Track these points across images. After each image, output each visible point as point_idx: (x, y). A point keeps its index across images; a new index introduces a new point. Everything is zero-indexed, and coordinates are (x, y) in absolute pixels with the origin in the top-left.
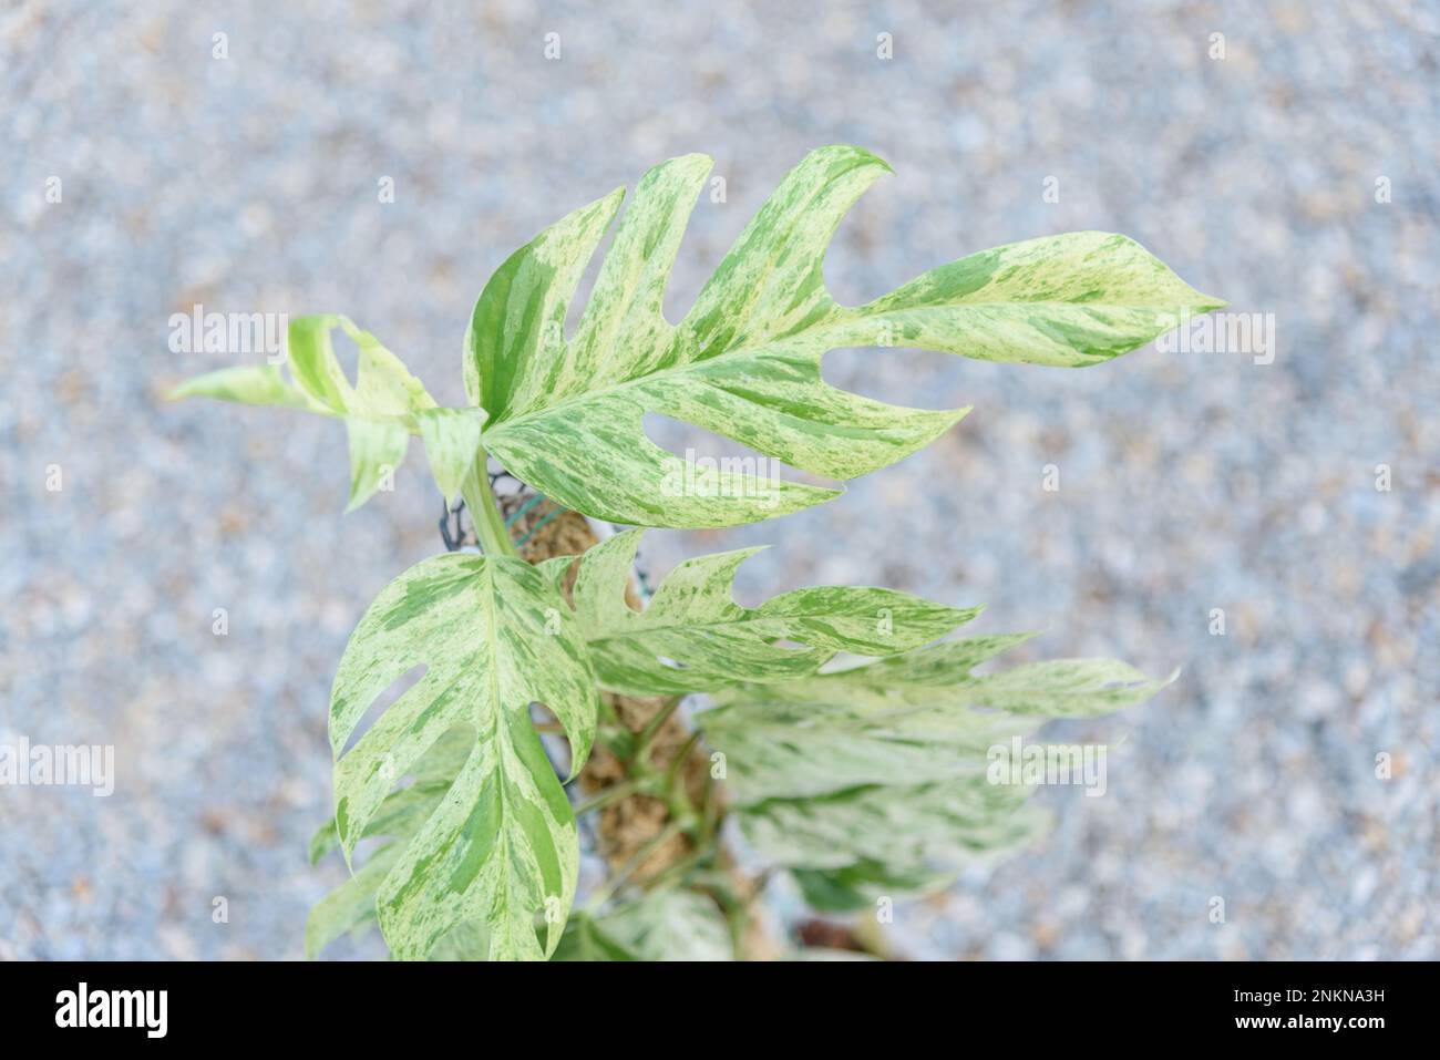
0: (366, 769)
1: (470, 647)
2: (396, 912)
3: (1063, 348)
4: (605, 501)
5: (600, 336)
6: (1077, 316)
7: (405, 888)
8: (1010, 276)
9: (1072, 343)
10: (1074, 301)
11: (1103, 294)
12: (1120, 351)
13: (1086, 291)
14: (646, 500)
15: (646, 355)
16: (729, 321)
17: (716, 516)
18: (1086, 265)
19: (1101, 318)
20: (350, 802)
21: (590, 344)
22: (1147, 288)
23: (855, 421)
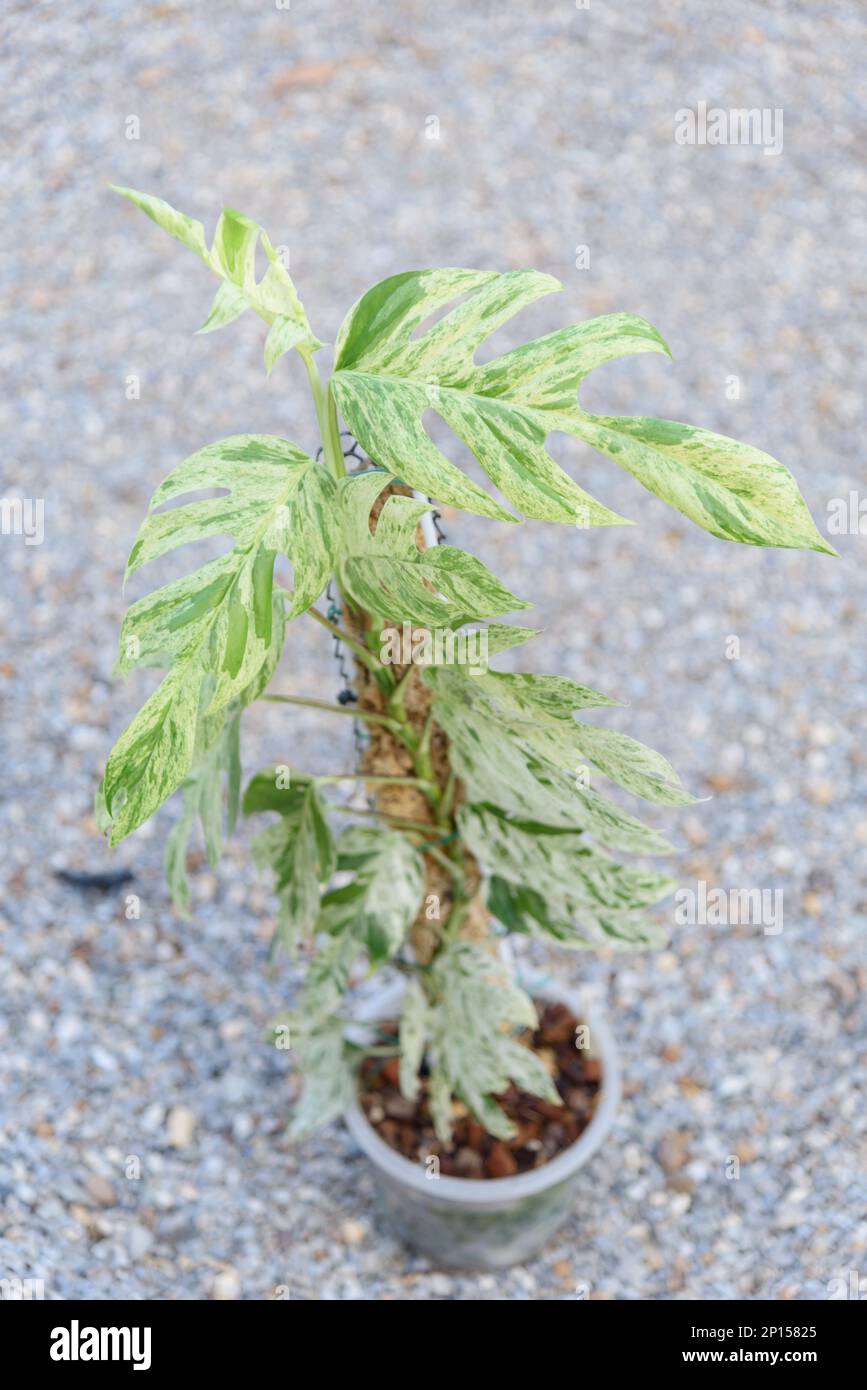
0: (163, 531)
1: (262, 497)
2: (134, 625)
3: (708, 515)
4: (377, 444)
5: (430, 348)
6: (730, 503)
7: (145, 614)
8: (694, 448)
9: (715, 515)
10: (732, 491)
11: (753, 496)
12: (747, 541)
13: (741, 488)
14: (398, 456)
15: (450, 375)
16: (509, 380)
17: (433, 489)
18: (749, 470)
19: (745, 512)
20: (144, 545)
21: (421, 351)
22: (784, 510)
23: (550, 482)
